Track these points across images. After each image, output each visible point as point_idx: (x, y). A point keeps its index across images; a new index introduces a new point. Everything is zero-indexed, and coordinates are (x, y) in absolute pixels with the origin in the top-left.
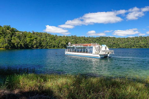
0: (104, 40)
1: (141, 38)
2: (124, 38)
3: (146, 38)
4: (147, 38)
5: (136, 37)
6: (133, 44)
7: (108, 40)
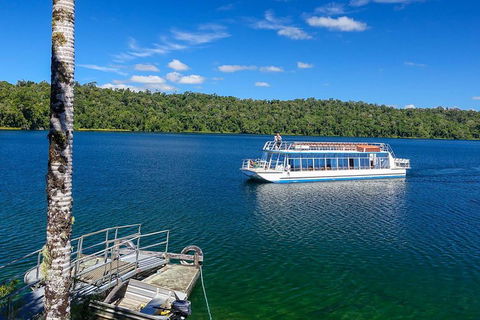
0: (198, 104)
1: (312, 103)
2: (264, 102)
3: (324, 105)
4: (328, 105)
5: (297, 101)
6: (284, 121)
7: (208, 105)
